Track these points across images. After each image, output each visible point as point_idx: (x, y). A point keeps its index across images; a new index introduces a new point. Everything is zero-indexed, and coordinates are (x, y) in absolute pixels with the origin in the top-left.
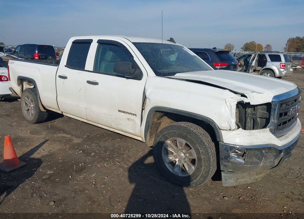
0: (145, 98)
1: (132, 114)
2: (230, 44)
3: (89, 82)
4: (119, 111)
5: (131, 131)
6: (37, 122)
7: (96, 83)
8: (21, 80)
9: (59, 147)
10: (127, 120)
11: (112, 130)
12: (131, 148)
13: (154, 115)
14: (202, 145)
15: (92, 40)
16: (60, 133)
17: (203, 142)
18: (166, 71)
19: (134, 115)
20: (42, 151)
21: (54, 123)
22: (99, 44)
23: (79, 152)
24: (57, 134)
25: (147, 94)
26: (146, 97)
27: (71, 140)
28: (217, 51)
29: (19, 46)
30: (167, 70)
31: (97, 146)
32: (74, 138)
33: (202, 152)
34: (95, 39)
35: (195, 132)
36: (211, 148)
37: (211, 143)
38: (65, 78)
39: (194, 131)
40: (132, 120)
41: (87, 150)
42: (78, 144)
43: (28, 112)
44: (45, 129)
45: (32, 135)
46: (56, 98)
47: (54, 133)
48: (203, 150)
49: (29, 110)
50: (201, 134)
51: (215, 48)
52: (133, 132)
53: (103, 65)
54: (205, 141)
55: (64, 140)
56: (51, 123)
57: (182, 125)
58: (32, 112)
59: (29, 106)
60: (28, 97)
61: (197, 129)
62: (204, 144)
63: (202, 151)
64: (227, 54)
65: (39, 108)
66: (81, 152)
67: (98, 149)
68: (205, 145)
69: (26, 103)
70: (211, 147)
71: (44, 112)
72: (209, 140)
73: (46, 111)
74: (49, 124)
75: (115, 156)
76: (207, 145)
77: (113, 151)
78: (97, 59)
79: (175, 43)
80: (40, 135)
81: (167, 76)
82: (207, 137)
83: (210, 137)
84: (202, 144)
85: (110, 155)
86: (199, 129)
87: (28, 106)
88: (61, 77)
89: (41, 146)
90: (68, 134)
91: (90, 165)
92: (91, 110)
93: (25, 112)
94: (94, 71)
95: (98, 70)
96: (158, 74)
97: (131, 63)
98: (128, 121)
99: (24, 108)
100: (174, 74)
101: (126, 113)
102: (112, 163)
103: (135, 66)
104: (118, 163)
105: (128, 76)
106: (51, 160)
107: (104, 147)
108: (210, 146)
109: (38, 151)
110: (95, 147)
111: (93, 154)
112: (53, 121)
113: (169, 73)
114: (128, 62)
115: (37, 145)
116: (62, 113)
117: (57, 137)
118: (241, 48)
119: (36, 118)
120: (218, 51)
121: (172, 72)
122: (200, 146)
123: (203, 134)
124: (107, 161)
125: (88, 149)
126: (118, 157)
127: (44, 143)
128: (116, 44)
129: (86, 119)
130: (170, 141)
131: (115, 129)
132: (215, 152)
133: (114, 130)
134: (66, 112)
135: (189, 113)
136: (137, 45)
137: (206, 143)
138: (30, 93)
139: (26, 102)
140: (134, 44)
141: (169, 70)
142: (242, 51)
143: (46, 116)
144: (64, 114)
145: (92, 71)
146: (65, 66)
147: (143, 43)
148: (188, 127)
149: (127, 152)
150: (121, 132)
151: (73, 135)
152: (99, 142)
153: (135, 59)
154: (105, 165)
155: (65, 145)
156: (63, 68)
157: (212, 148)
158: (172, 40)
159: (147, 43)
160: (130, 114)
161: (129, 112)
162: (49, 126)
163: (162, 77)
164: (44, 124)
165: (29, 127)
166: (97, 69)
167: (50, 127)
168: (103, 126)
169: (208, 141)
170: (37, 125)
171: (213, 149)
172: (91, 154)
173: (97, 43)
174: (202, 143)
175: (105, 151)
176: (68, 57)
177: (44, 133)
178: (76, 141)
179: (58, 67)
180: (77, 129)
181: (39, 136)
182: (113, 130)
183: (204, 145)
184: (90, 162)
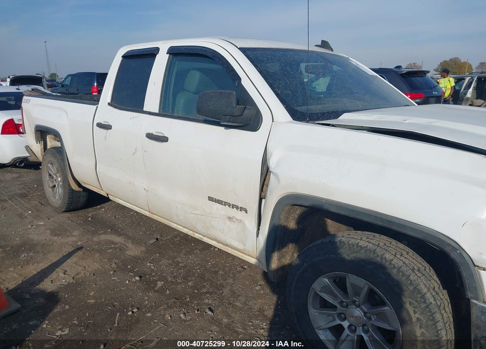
0: (266, 172)
1: (237, 208)
2: (414, 64)
3: (150, 136)
4: (211, 199)
5: (235, 244)
6: (68, 210)
7: (163, 139)
8: (42, 133)
9: (97, 266)
10: (227, 219)
11: (197, 236)
12: (240, 272)
13: (289, 212)
14: (417, 302)
15: (157, 50)
16: (105, 233)
17: (419, 292)
18: (316, 108)
19: (241, 209)
20: (62, 275)
21: (100, 212)
22: (171, 56)
23: (133, 280)
24: (100, 234)
25: (272, 163)
26: (268, 169)
27: (122, 249)
28: (403, 71)
29: (69, 75)
30: (320, 107)
31: (170, 264)
32: (130, 245)
33: (418, 319)
34: (164, 47)
35: (396, 265)
36: (442, 308)
37: (441, 295)
38: (107, 127)
39: (395, 261)
40: (238, 220)
41: (150, 275)
42: (135, 260)
43: (53, 191)
44: (79, 224)
45: (52, 238)
46: (94, 168)
47: (95, 233)
48: (422, 313)
49: (55, 186)
50: (413, 270)
51: (399, 67)
52: (241, 247)
53: (181, 100)
54: (425, 290)
55: (110, 248)
56: (93, 211)
57: (362, 243)
58: (60, 191)
59: (56, 180)
60: (52, 164)
61: (401, 255)
62: (423, 297)
63: (417, 315)
64: (422, 76)
65: (69, 185)
66: (137, 278)
67: (172, 273)
68: (427, 301)
69: (50, 175)
70: (442, 305)
71: (79, 192)
72: (436, 285)
73: (81, 190)
74: (91, 212)
75: (204, 290)
76: (432, 300)
77: (202, 277)
78: (167, 87)
79: (332, 50)
80: (68, 236)
81: (318, 119)
82: (429, 278)
83: (435, 277)
84: (418, 299)
85: (194, 287)
86: (406, 256)
87: (52, 180)
88: (100, 125)
89: (63, 263)
90: (120, 235)
91: (149, 315)
92: (155, 194)
93: (48, 191)
94: (161, 113)
95: (170, 111)
96: (297, 115)
97: (234, 93)
98: (228, 222)
99: (47, 183)
100: (337, 114)
101: (225, 204)
102: (196, 312)
103: (244, 99)
104: (210, 313)
105: (227, 122)
106: (73, 297)
107: (186, 266)
108: (439, 304)
109: (54, 275)
110: (167, 266)
111: (160, 284)
112: (98, 207)
113: (323, 114)
114: (229, 91)
115: (54, 260)
116: (108, 195)
117: (99, 243)
118: (434, 70)
119: (65, 204)
120: (405, 72)
121: (330, 110)
122: (412, 301)
123: (419, 271)
124: (187, 304)
125: (152, 270)
126: (211, 293)
127: (69, 255)
128: (204, 53)
129: (147, 209)
130: (329, 279)
131: (204, 236)
132: (451, 316)
133: (202, 237)
134: (114, 195)
135: (384, 218)
136: (249, 52)
137: (428, 295)
138: (54, 156)
139: (50, 172)
140: (243, 50)
141: (323, 106)
142: (436, 74)
143: (83, 199)
144: (111, 197)
145: (158, 112)
146: (109, 104)
147: (264, 48)
148: (378, 250)
149: (231, 281)
150: (216, 243)
151: (129, 238)
152: (176, 254)
153: (245, 83)
154: (182, 316)
155: (110, 260)
156: (104, 109)
157: (444, 308)
158: (325, 44)
159: (272, 49)
160: (233, 206)
161: (231, 203)
162: (89, 217)
163: (308, 122)
164: (81, 213)
165: (52, 219)
166: (167, 110)
167: (90, 219)
168: (181, 227)
169: (434, 289)
170: (67, 215)
171: (447, 309)
172: (156, 285)
173: (167, 54)
174: (419, 296)
175: (186, 279)
176: (114, 86)
177: (76, 233)
178: (133, 251)
179: (97, 107)
180: (139, 224)
181: (64, 240)
182: (200, 236)
183: (425, 302)
184: (151, 307)
